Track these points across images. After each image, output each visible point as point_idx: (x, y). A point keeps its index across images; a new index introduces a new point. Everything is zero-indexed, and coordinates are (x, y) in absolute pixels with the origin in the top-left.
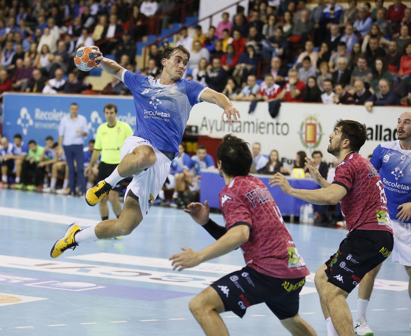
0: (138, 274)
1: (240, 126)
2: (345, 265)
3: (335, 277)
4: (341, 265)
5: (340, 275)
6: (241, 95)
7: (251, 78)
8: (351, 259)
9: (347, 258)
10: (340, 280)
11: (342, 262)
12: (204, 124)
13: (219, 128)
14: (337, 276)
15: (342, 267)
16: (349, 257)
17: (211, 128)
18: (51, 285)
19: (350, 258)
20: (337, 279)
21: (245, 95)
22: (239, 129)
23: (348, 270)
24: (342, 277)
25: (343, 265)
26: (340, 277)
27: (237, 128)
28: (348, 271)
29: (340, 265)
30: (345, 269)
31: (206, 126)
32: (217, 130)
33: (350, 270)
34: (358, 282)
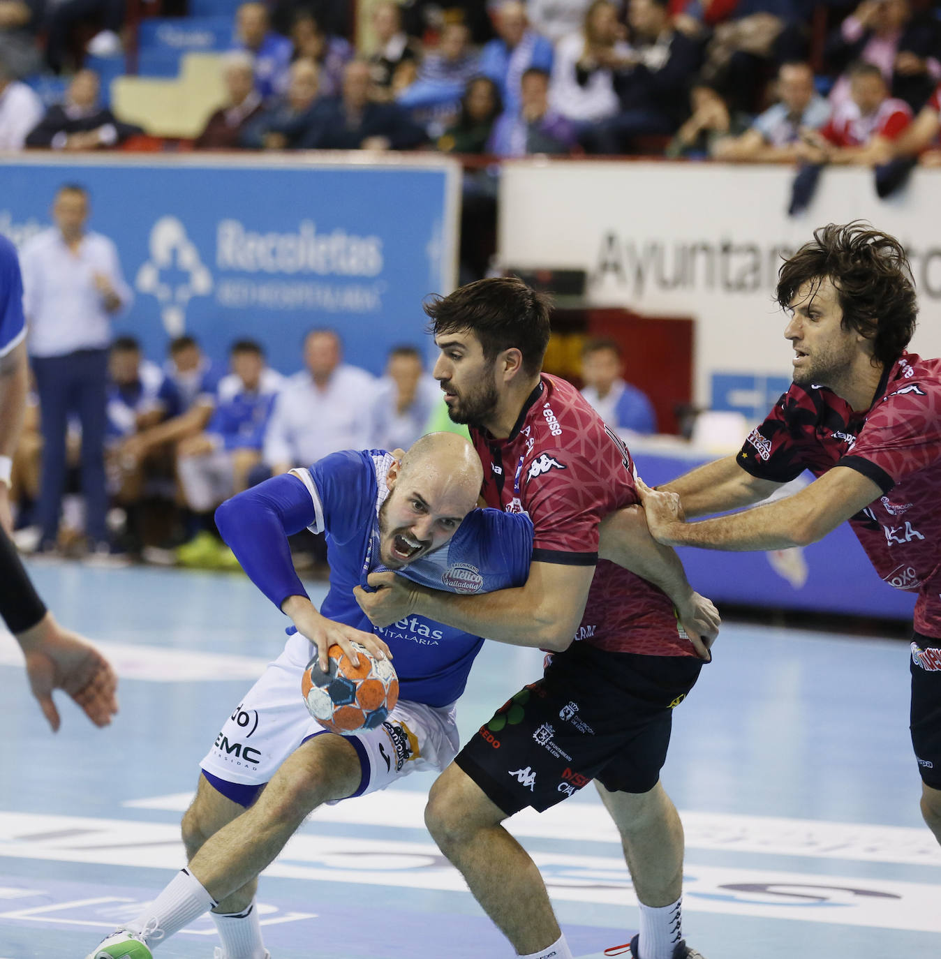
0: (428, 861)
1: (756, 268)
2: (552, 736)
3: (512, 774)
4: (539, 735)
5: (529, 769)
6: (750, 141)
7: (792, 75)
8: (573, 716)
9: (562, 714)
10: (526, 784)
11: (543, 727)
12: (611, 258)
13: (669, 272)
14: (520, 772)
15: (539, 742)
16: (569, 711)
17: (640, 275)
18: (99, 912)
19: (572, 713)
20: (520, 780)
21: (767, 142)
22: (749, 279)
23: (558, 752)
24: (534, 774)
25: (544, 734)
26: (530, 774)
27: (743, 274)
28: (558, 756)
29: (535, 736)
30: (549, 748)
31: (616, 268)
32: (663, 283)
33: (564, 754)
34: (577, 784)
